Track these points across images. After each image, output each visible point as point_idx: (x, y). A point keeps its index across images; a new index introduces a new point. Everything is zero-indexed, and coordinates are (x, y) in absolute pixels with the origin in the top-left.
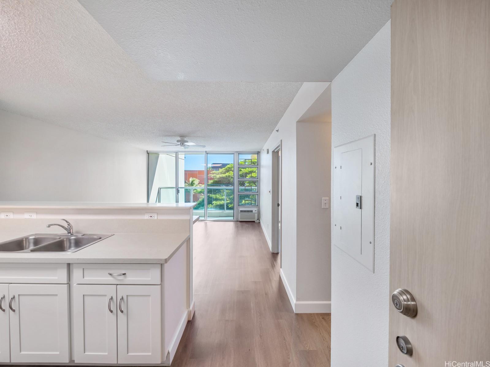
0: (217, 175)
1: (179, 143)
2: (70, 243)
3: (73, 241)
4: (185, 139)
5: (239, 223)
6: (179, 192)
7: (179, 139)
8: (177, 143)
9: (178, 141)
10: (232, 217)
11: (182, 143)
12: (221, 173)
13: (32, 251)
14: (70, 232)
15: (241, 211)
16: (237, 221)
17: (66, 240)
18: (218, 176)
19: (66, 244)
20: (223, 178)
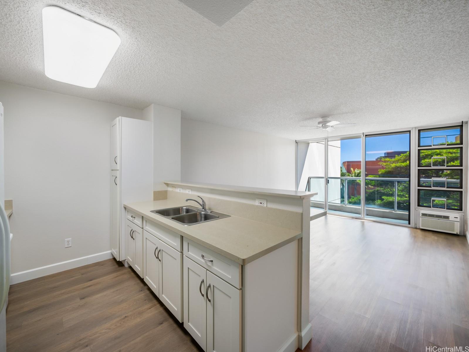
0: (391, 164)
1: (321, 125)
2: (201, 217)
3: (203, 216)
4: (328, 119)
5: (419, 231)
6: (328, 183)
7: (321, 120)
8: (319, 126)
9: (319, 123)
10: (407, 220)
11: (324, 124)
12: (397, 161)
13: (172, 218)
14: (204, 208)
15: (424, 215)
16: (416, 228)
17: (199, 214)
18: (393, 165)
19: (199, 218)
20: (400, 167)
